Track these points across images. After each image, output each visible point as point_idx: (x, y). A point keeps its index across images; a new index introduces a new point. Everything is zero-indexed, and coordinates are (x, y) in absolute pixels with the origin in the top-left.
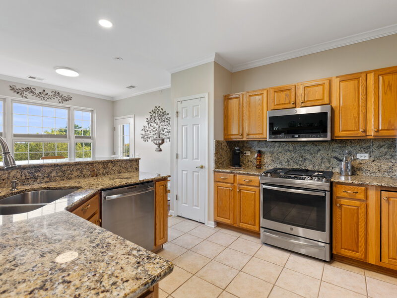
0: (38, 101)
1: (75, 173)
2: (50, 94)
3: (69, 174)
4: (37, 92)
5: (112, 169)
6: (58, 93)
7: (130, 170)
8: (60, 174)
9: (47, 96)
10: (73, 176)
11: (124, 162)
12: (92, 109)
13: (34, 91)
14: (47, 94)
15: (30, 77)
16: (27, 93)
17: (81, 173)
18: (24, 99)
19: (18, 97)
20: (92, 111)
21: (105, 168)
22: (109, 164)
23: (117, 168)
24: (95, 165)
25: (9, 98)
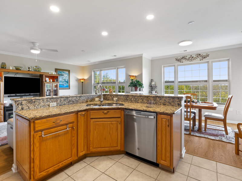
0: (189, 62)
1: (140, 101)
2: (195, 56)
3: (138, 101)
4: (188, 58)
5: (159, 101)
6: (200, 54)
7: (173, 104)
8: (135, 100)
9: (193, 58)
10: (139, 102)
11: (168, 98)
12: (228, 58)
13: (186, 58)
14: (193, 57)
15: (184, 51)
16: (183, 60)
17: (143, 101)
18: (182, 63)
19: (179, 63)
20: (228, 60)
21: (155, 100)
22: (157, 98)
23: (162, 101)
24: (149, 97)
25: (176, 64)
